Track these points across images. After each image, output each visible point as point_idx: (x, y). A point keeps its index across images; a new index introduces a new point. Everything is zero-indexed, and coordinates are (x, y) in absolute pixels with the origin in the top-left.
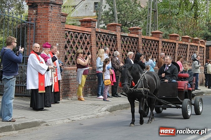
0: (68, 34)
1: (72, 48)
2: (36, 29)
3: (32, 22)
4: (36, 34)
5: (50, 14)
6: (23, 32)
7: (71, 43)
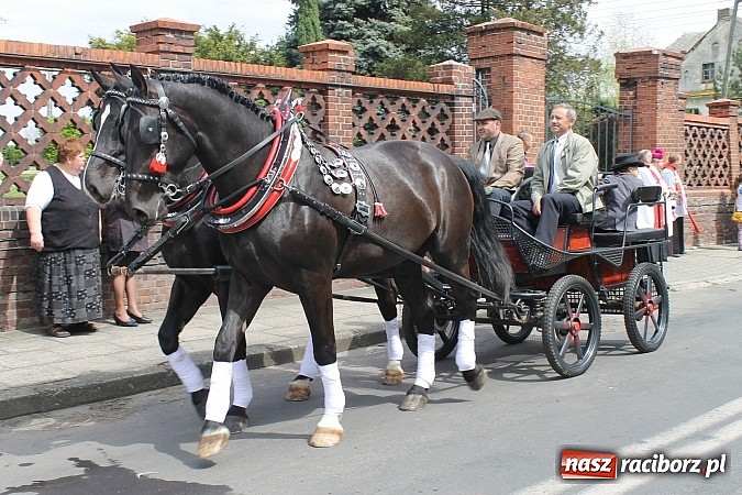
0: (689, 131)
1: (696, 155)
2: (635, 125)
3: (627, 113)
4: (633, 134)
5: (660, 98)
6: (611, 131)
7: (695, 147)
